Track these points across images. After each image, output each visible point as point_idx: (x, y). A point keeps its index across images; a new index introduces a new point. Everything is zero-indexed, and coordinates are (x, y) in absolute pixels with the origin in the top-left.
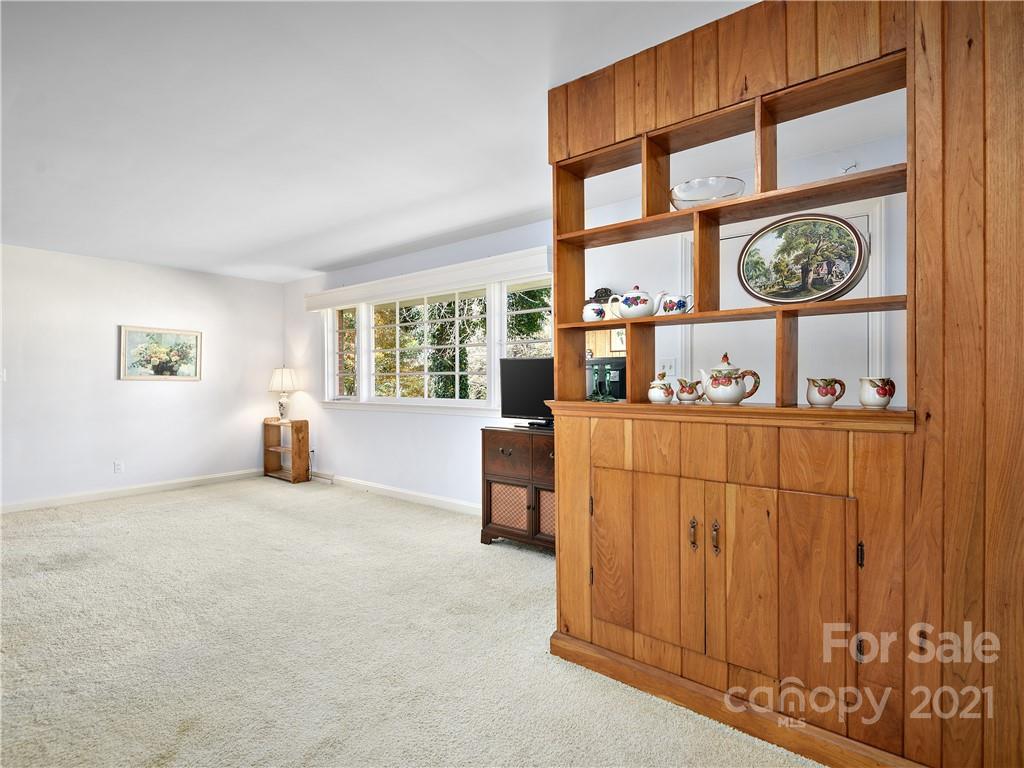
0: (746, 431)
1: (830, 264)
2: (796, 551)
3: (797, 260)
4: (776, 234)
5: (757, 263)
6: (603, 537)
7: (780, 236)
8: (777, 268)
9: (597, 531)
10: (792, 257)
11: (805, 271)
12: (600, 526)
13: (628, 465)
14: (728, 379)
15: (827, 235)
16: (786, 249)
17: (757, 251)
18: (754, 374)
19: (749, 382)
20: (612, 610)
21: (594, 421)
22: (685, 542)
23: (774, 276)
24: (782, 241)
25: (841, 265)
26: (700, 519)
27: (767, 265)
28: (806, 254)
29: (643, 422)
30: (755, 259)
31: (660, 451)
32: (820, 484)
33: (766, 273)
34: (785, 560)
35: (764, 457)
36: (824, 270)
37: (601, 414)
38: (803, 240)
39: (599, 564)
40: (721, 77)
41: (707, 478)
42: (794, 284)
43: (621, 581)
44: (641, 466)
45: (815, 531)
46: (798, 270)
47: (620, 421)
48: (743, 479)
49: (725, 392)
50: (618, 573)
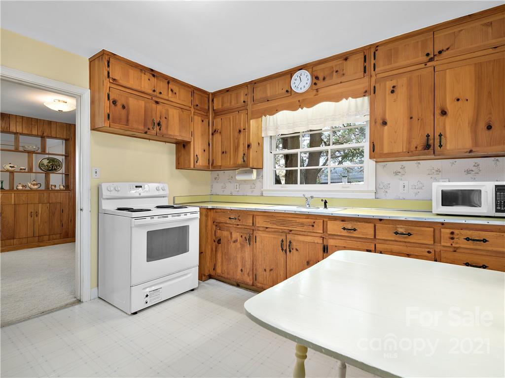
0: (43, 194)
2: (53, 213)
5: (43, 164)
8: (47, 165)
10: (50, 164)
12: (3, 219)
13: (13, 203)
14: (37, 184)
15: (56, 162)
17: (43, 162)
18: (41, 184)
19: (39, 185)
20: (7, 237)
22: (29, 216)
23: (46, 167)
24: (48, 161)
25: (58, 167)
26: (33, 211)
27: (45, 165)
28: (53, 164)
29: (18, 194)
31: (22, 199)
32: (56, 201)
34: (50, 215)
35: (46, 198)
36: (56, 168)
37: (3, 193)
38: (52, 162)
40: (39, 129)
41: (35, 203)
42: (50, 169)
44: (17, 203)
45: (56, 209)
46: (51, 166)
47: (10, 194)
48: (42, 203)
49: (36, 187)
50: (9, 228)
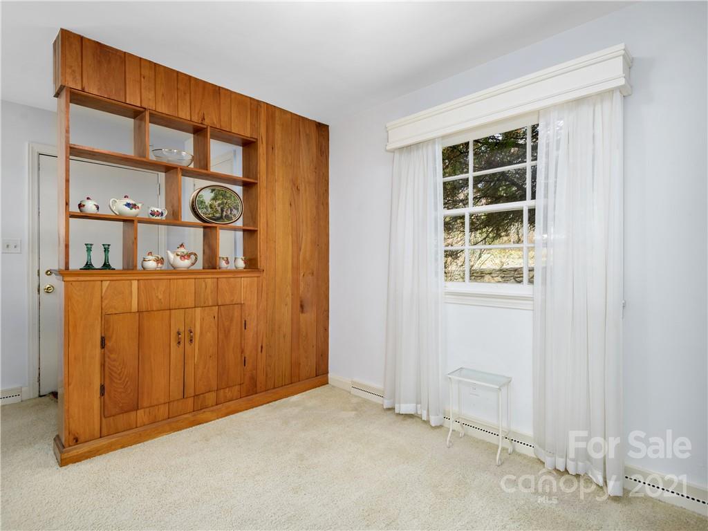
0: (204, 281)
1: (231, 210)
2: (225, 331)
3: (219, 205)
4: (210, 191)
5: (202, 202)
6: (114, 360)
7: (212, 192)
8: (211, 206)
9: (109, 357)
10: (217, 203)
11: (222, 211)
12: (111, 354)
13: (135, 307)
14: (188, 256)
15: (230, 197)
16: (215, 199)
17: (202, 196)
18: (195, 254)
19: (193, 257)
20: (121, 405)
21: (106, 284)
22: (174, 343)
23: (210, 210)
24: (212, 195)
25: (235, 212)
26: (182, 330)
27: (207, 204)
28: (222, 203)
29: (146, 281)
30: (201, 199)
31: (157, 297)
32: (232, 301)
33: (206, 207)
34: (220, 337)
35: (212, 293)
36: (229, 212)
37: (111, 278)
38: (221, 197)
39: (111, 380)
40: (193, 106)
41: (186, 307)
42: (218, 215)
43: (129, 383)
44: (144, 308)
45: (231, 321)
46: (219, 209)
47: (129, 281)
48: (202, 305)
49: (186, 263)
50: (127, 379)
